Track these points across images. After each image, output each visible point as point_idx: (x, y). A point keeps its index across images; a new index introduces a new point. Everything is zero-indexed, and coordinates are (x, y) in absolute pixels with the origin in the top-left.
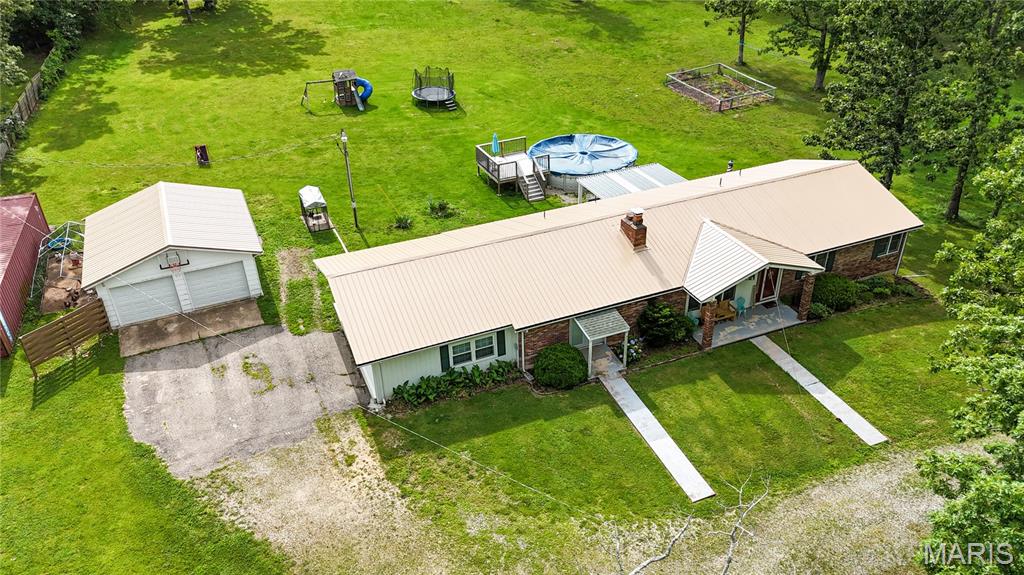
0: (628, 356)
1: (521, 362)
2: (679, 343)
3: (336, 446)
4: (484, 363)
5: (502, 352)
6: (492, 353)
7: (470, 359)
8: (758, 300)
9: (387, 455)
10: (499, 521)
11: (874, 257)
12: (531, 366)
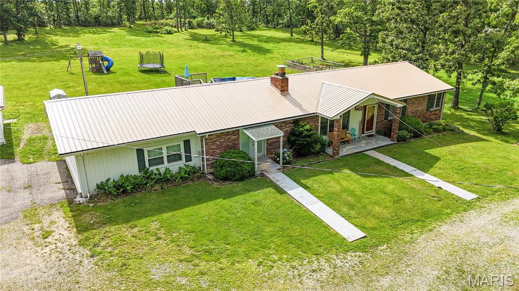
0: (284, 159)
1: (203, 166)
2: (317, 154)
3: (36, 226)
4: (175, 167)
5: (189, 159)
6: (180, 159)
7: (163, 163)
8: (363, 133)
9: (81, 229)
10: (183, 267)
11: (428, 110)
12: (212, 170)
